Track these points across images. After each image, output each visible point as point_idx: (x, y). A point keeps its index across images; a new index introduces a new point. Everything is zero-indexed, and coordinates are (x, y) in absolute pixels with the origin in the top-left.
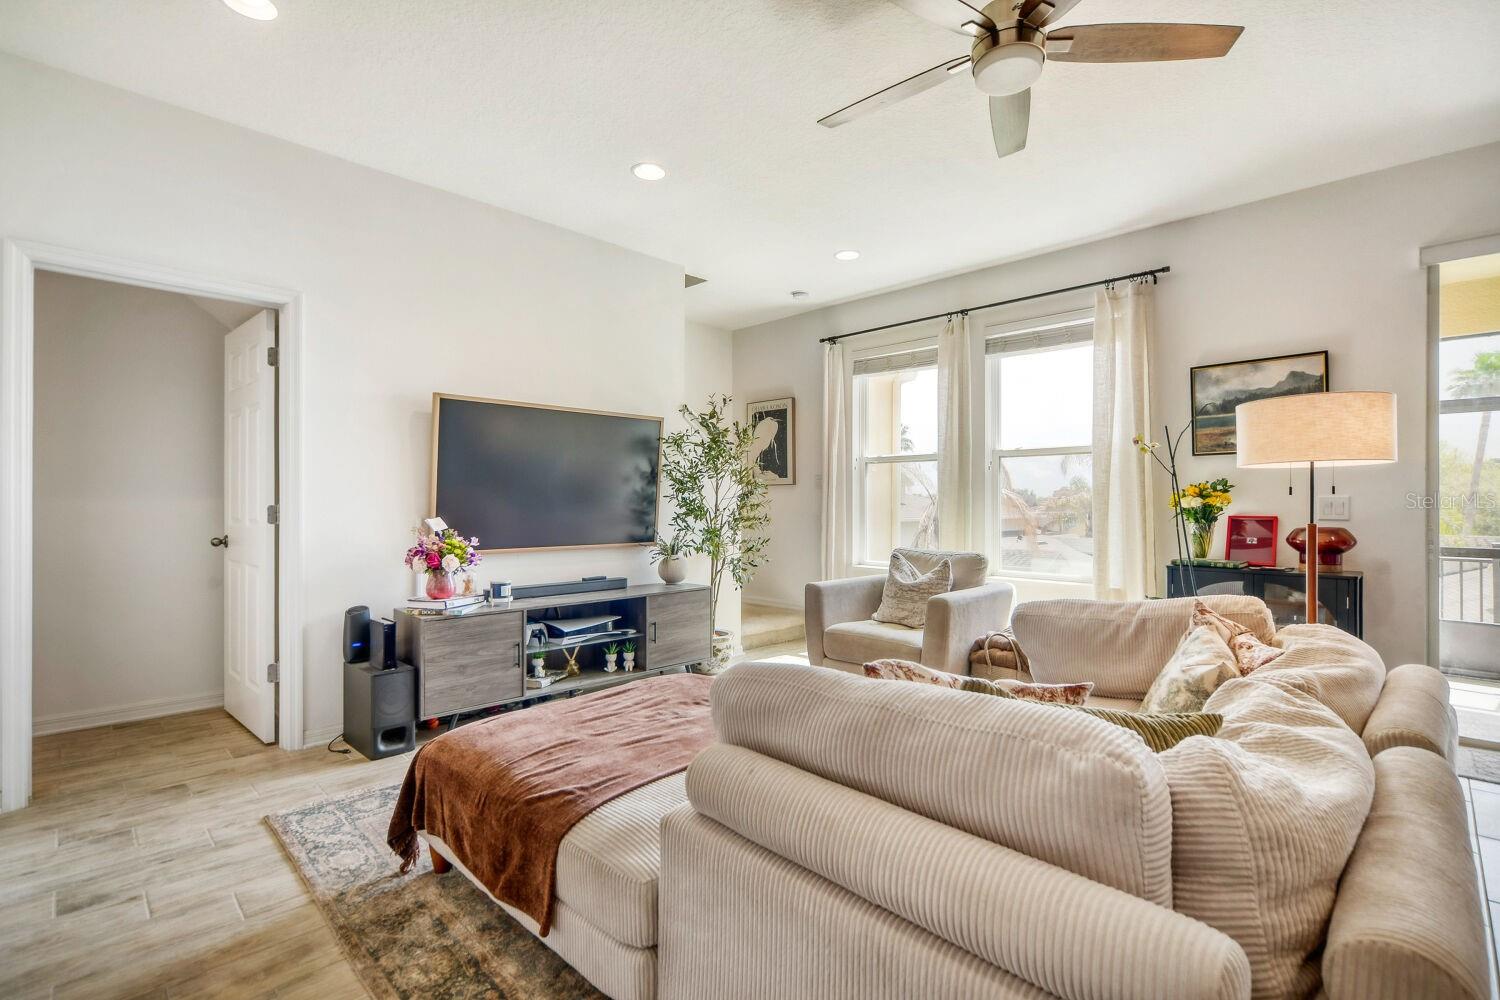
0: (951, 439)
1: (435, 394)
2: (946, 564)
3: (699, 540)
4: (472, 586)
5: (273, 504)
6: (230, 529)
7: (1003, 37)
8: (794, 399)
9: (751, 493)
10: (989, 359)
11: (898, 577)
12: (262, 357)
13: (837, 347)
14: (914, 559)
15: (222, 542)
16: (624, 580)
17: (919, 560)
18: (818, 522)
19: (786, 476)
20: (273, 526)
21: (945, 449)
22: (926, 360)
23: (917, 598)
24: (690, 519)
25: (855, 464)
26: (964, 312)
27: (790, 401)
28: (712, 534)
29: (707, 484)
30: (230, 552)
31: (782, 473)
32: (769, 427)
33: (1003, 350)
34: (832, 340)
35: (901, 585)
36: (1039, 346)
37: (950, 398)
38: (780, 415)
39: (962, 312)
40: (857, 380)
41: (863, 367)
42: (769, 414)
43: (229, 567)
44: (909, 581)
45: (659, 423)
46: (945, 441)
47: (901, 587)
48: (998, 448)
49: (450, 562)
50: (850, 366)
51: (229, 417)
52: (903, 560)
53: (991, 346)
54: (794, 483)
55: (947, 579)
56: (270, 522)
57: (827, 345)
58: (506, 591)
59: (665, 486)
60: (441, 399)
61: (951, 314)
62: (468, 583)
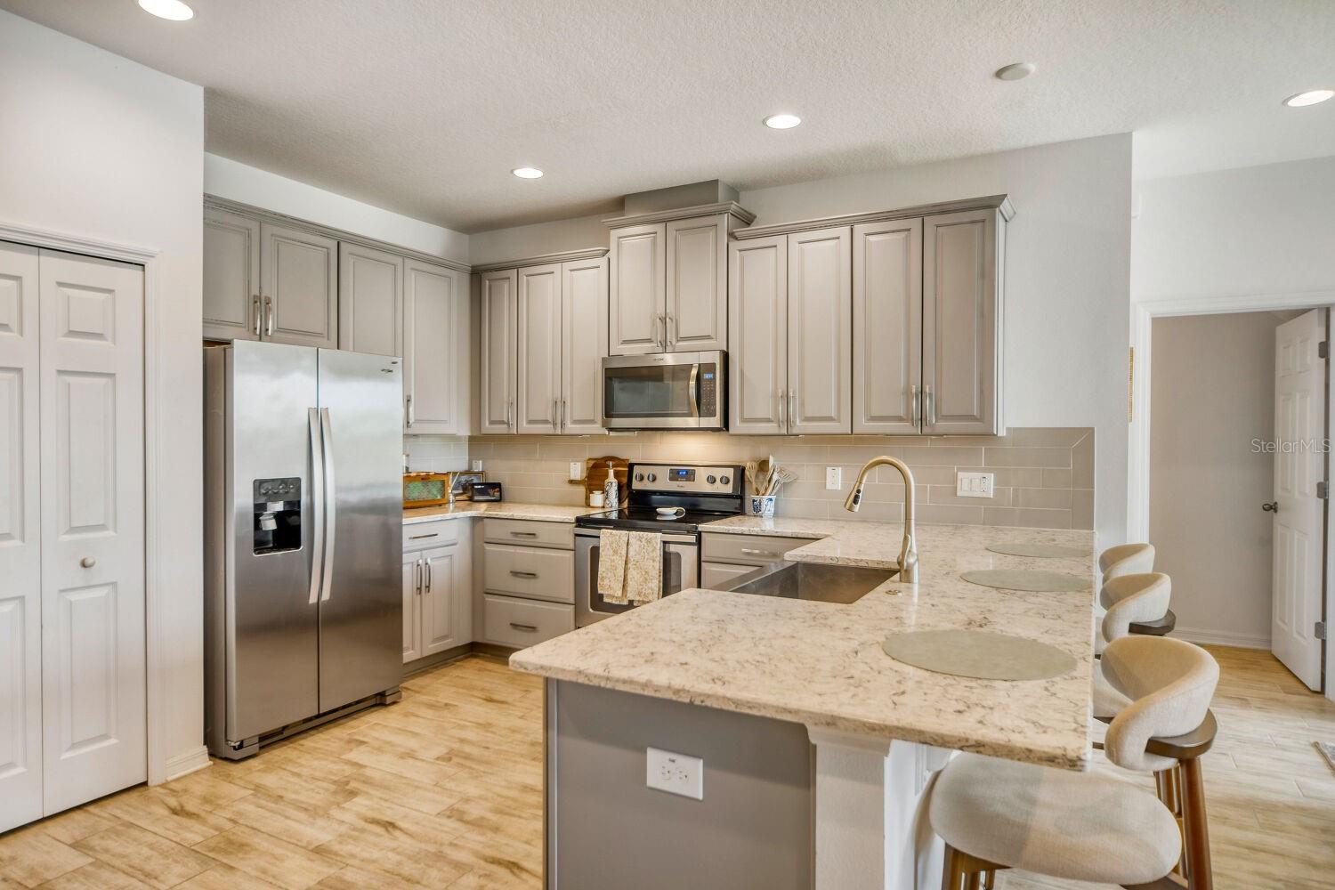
5: (1322, 480)
6: (1279, 496)
12: (1313, 349)
15: (1272, 508)
20: (1322, 501)
30: (1279, 518)
43: (1279, 530)
51: (1279, 399)
56: (1319, 496)
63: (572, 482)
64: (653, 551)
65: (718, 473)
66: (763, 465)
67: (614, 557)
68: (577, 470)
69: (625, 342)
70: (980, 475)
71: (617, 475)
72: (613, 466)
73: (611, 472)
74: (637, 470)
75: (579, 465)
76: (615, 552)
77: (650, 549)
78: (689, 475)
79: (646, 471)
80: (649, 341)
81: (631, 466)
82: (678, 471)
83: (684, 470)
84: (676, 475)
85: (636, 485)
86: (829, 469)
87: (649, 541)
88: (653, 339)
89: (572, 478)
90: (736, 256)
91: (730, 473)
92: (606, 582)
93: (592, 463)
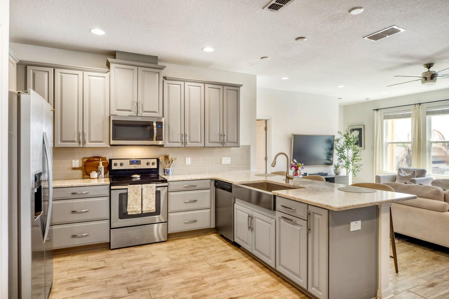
0: (416, 138)
1: (292, 134)
2: (414, 172)
3: (344, 165)
4: (301, 173)
7: (428, 79)
8: (364, 126)
9: (357, 153)
10: (428, 117)
11: (401, 174)
13: (379, 112)
14: (405, 170)
16: (327, 174)
17: (406, 170)
18: (373, 160)
19: (362, 147)
20: (265, 161)
21: (413, 141)
22: (408, 116)
23: (406, 179)
24: (342, 159)
25: (384, 144)
26: (420, 104)
27: (363, 126)
28: (348, 163)
29: (346, 150)
31: (361, 146)
32: (356, 133)
33: (432, 114)
34: (377, 110)
35: (402, 176)
36: (443, 113)
37: (415, 127)
38: (360, 130)
39: (419, 104)
40: (385, 121)
41: (387, 117)
42: (356, 129)
44: (404, 175)
45: (334, 136)
46: (414, 139)
47: (402, 177)
48: (431, 140)
49: (300, 168)
50: (383, 117)
52: (402, 170)
53: (428, 113)
54: (364, 149)
55: (415, 175)
57: (375, 112)
58: (308, 175)
59: (335, 152)
60: (294, 135)
61: (416, 104)
62: (300, 173)
63: (74, 169)
64: (153, 191)
65: (151, 161)
66: (166, 157)
67: (135, 196)
68: (77, 163)
69: (118, 110)
70: (227, 158)
71: (103, 164)
72: (101, 160)
73: (101, 163)
74: (113, 162)
75: (78, 161)
76: (136, 194)
77: (151, 190)
78: (138, 162)
79: (118, 162)
80: (130, 111)
81: (111, 160)
82: (133, 161)
83: (135, 161)
84: (132, 162)
85: (114, 168)
86: (187, 158)
87: (151, 187)
88: (132, 110)
89: (74, 166)
90: (166, 86)
91: (155, 161)
92: (131, 206)
93: (85, 160)
